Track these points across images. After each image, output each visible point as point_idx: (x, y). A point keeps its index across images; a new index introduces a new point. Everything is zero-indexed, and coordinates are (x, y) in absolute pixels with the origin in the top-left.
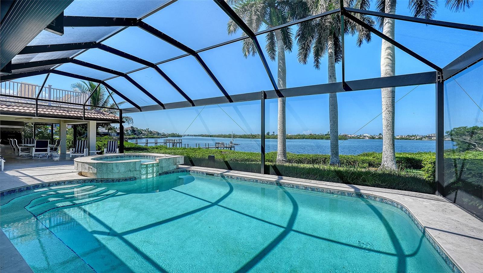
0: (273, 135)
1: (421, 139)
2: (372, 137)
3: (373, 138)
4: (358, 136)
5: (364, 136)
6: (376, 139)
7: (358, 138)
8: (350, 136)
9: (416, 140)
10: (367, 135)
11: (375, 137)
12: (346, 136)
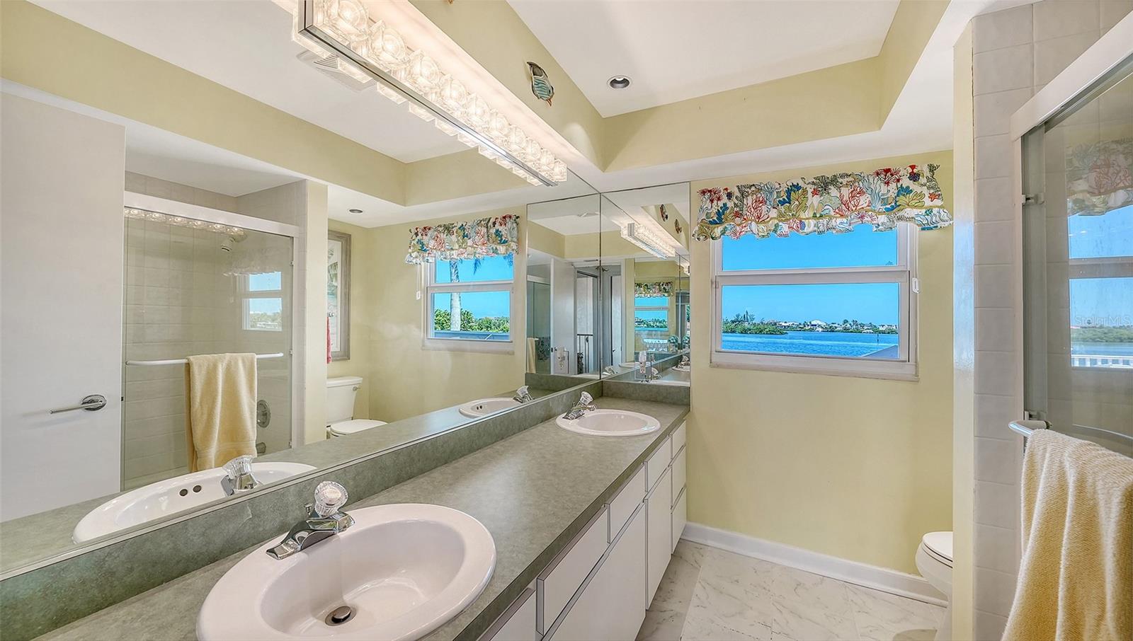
2: (831, 327)
3: (832, 330)
4: (800, 324)
5: (812, 325)
6: (839, 331)
7: (801, 328)
8: (784, 324)
10: (820, 323)
11: (836, 327)
12: (775, 324)
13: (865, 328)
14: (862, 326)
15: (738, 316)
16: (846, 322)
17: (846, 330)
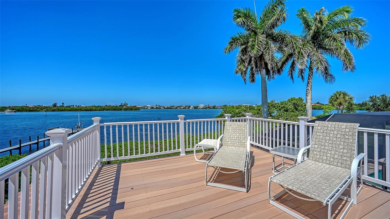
0: (63, 106)
1: (176, 108)
3: (152, 108)
4: (143, 106)
5: (147, 107)
6: (155, 108)
7: (144, 108)
8: (138, 107)
9: (175, 108)
10: (149, 106)
11: (154, 107)
12: (135, 106)
13: (162, 107)
14: (161, 106)
15: (122, 104)
16: (156, 105)
17: (157, 108)
